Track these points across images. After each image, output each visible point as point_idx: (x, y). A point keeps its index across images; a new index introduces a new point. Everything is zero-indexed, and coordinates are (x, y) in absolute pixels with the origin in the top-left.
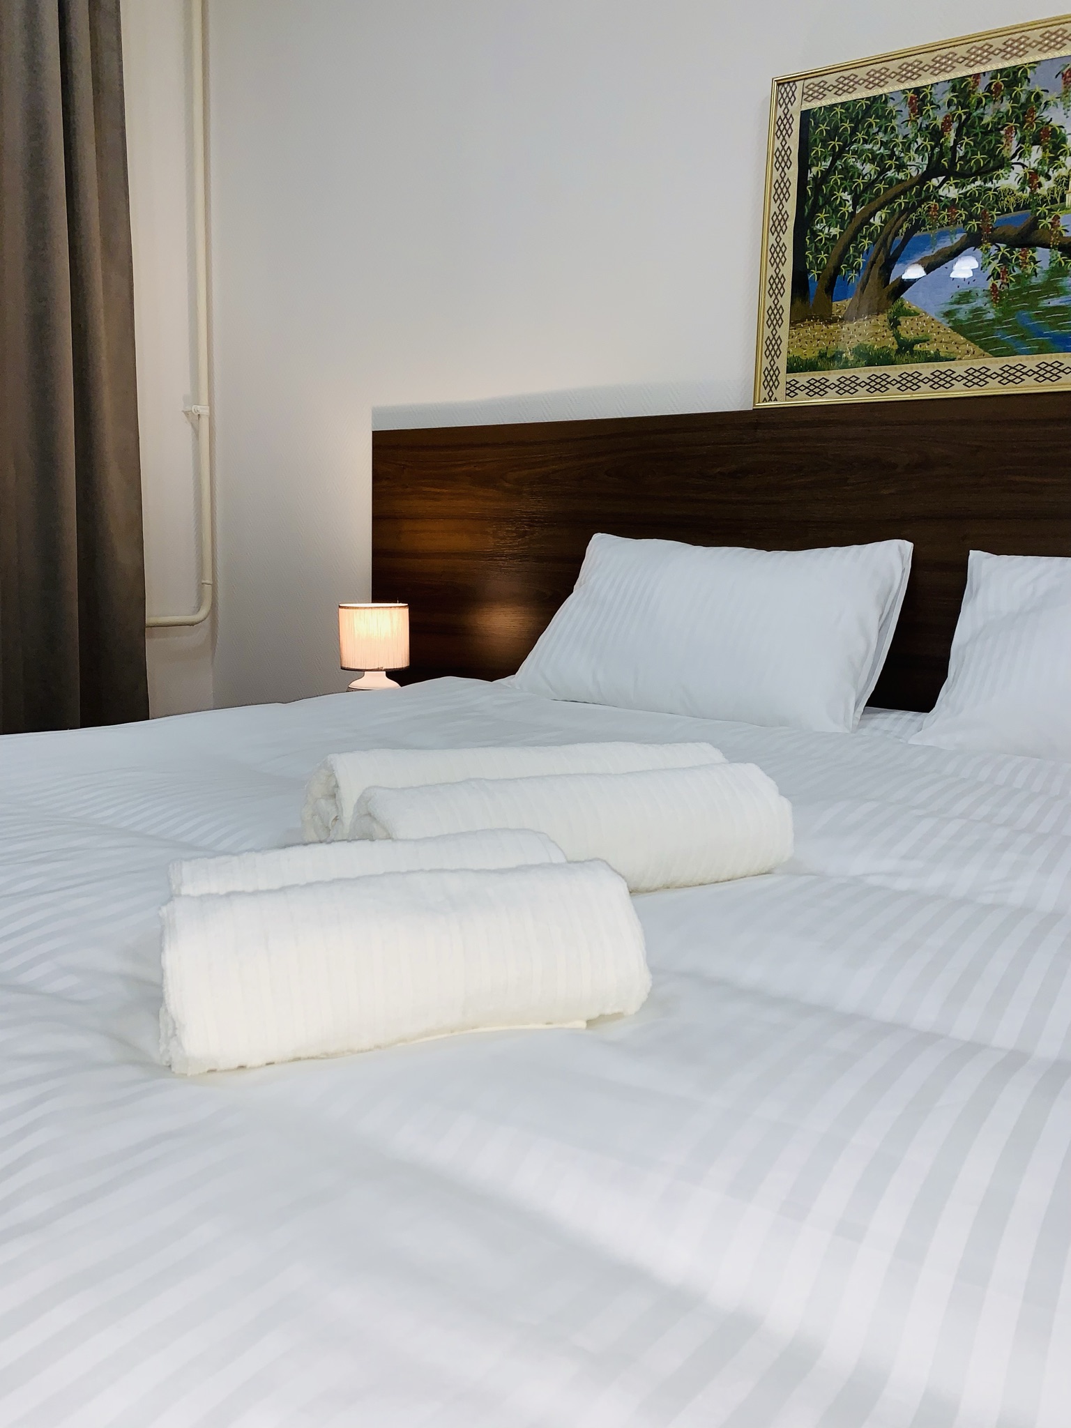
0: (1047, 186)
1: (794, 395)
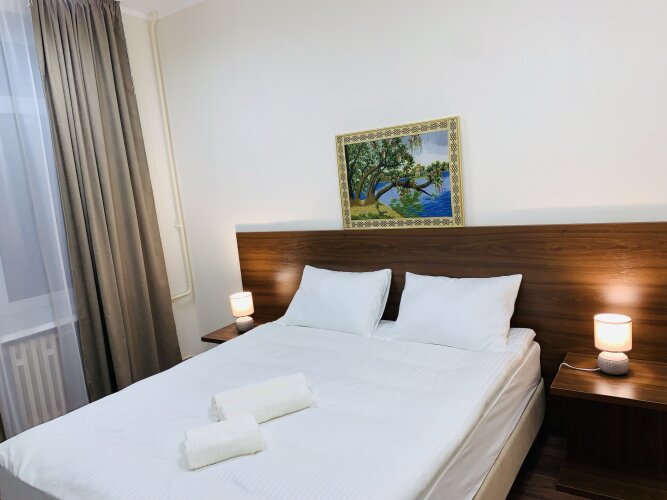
0: (410, 171)
1: (354, 226)
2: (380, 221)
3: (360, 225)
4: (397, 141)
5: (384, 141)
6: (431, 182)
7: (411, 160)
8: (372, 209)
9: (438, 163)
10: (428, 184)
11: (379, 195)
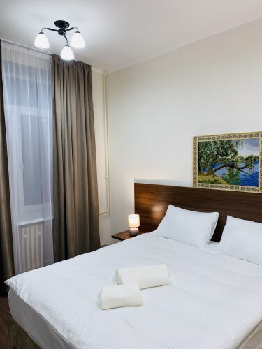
1: (199, 186)
2: (214, 185)
3: (203, 186)
4: (229, 142)
5: (221, 141)
6: (247, 166)
7: (236, 153)
8: (210, 178)
9: (252, 156)
10: (245, 167)
11: (216, 170)
